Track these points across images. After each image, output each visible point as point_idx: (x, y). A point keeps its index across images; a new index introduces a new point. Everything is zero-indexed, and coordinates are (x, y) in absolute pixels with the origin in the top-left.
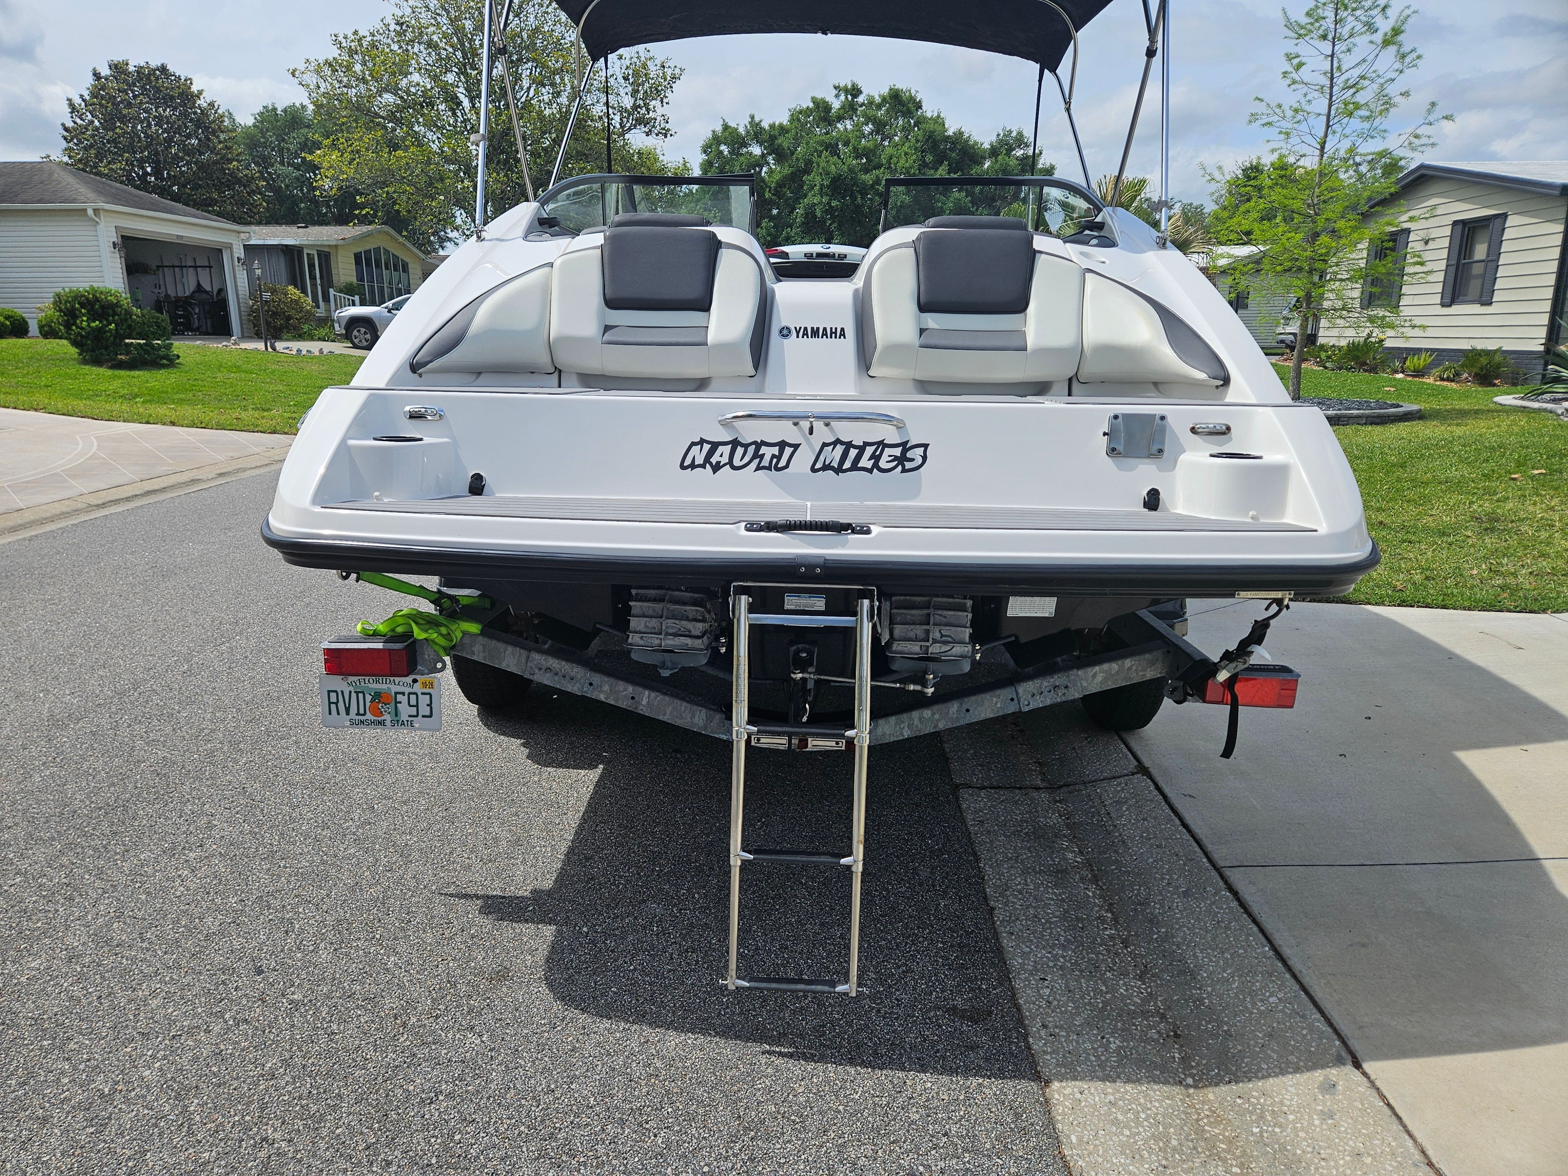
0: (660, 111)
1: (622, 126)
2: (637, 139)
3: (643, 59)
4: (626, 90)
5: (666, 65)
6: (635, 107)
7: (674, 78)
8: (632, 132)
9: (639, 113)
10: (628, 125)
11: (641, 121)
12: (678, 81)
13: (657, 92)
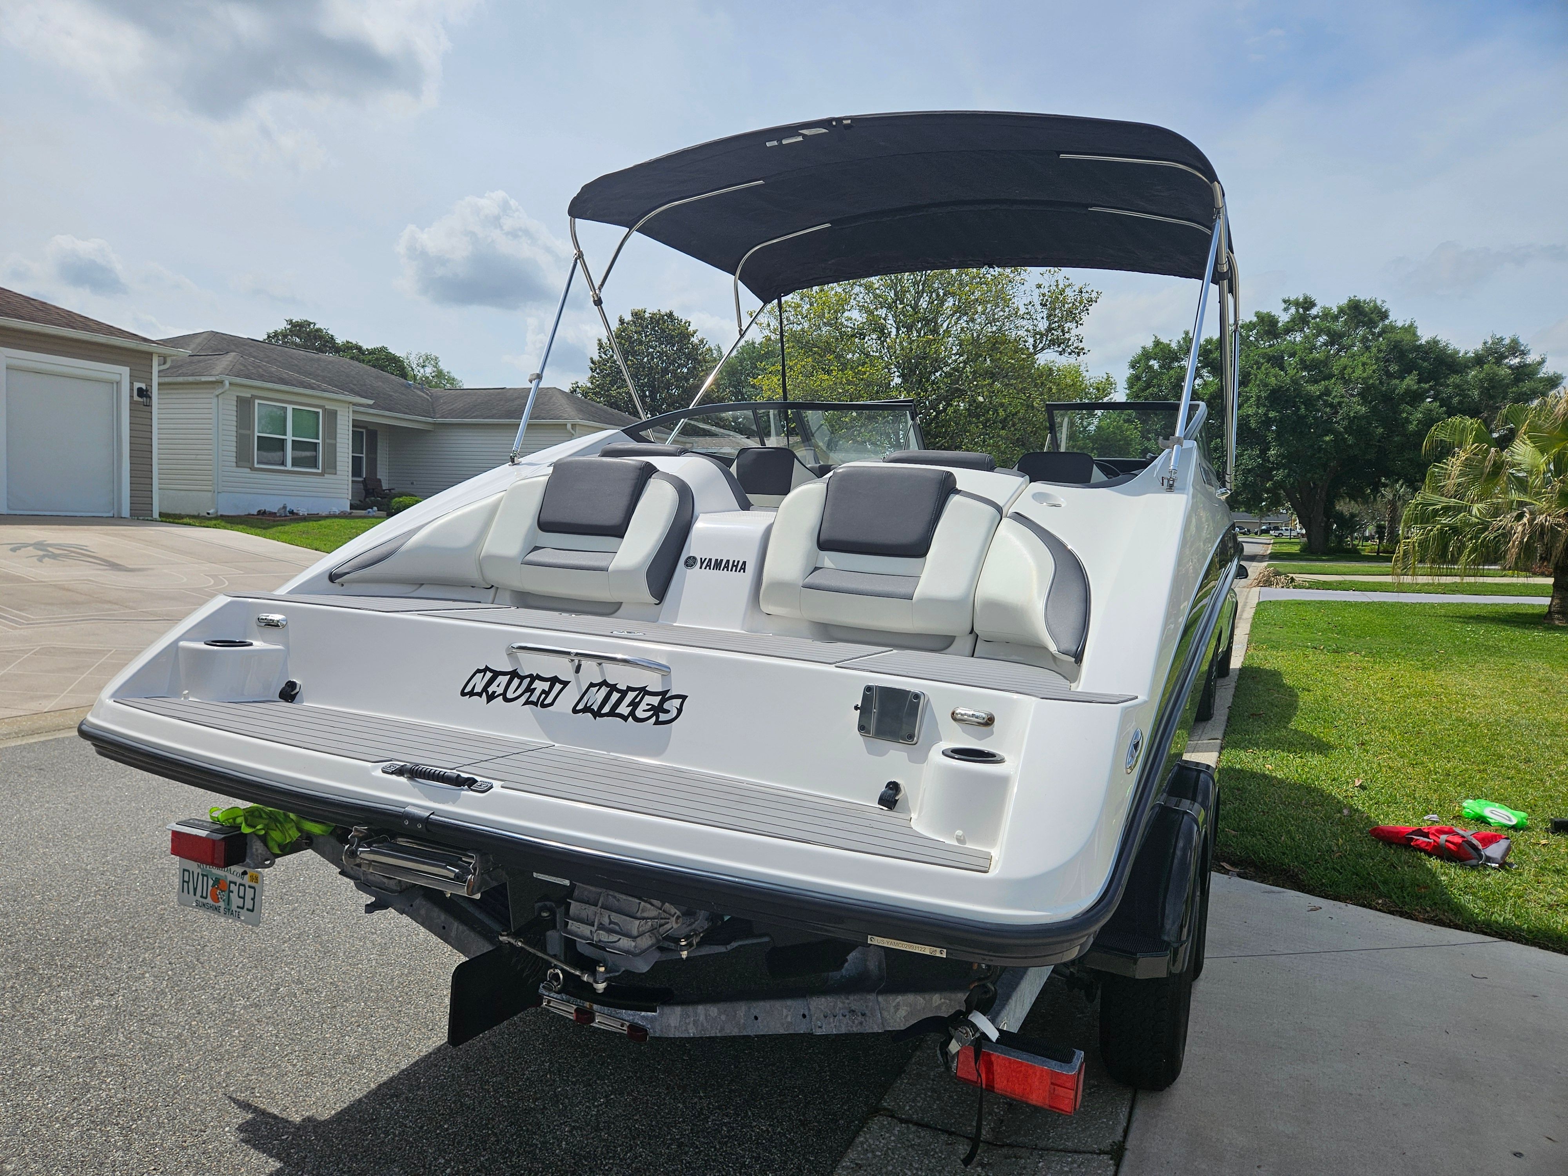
0: (1074, 332)
1: (1035, 347)
2: (1047, 358)
3: (1061, 286)
4: (1042, 315)
5: (1084, 290)
6: (1050, 329)
7: (1090, 301)
8: (1044, 352)
9: (1053, 334)
10: (1041, 346)
11: (1053, 343)
12: (1094, 304)
13: (1072, 316)
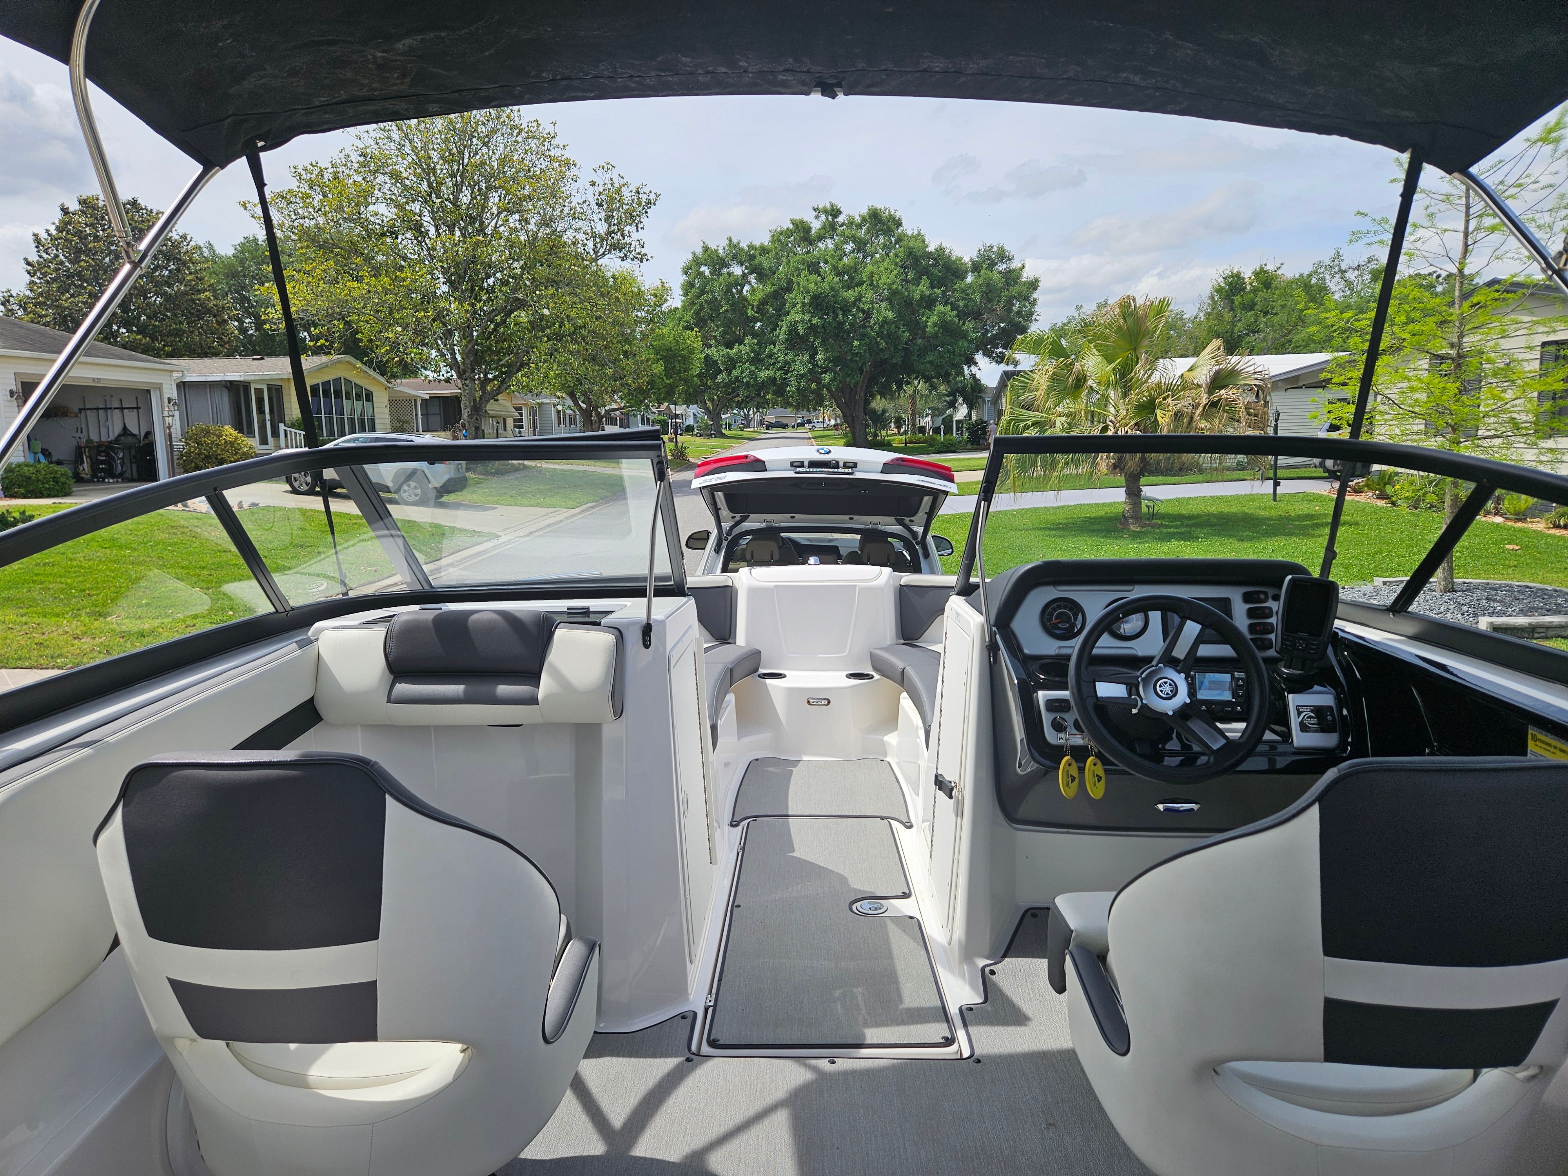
0: (635, 236)
1: (595, 252)
2: (611, 264)
3: (617, 185)
4: (599, 216)
5: (641, 191)
6: (610, 233)
7: (649, 203)
8: (606, 257)
9: (613, 238)
10: (602, 251)
11: (615, 247)
12: (653, 206)
13: (632, 217)
